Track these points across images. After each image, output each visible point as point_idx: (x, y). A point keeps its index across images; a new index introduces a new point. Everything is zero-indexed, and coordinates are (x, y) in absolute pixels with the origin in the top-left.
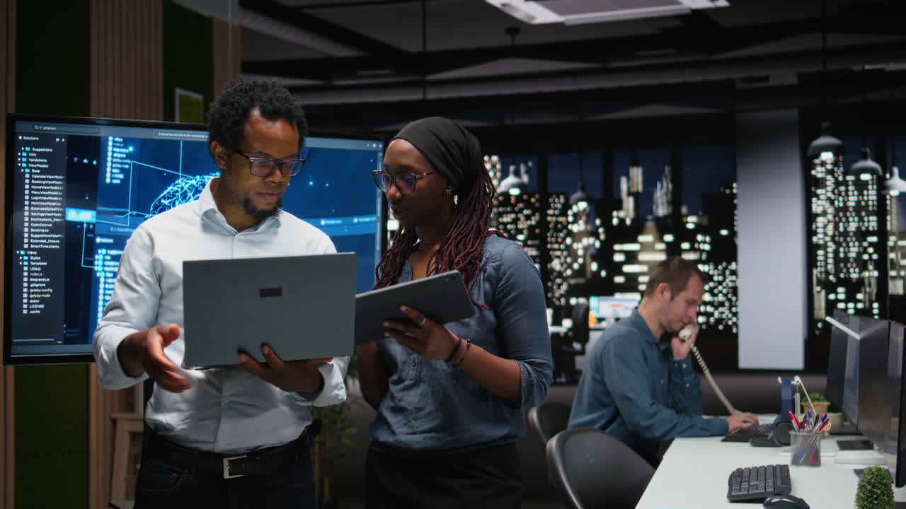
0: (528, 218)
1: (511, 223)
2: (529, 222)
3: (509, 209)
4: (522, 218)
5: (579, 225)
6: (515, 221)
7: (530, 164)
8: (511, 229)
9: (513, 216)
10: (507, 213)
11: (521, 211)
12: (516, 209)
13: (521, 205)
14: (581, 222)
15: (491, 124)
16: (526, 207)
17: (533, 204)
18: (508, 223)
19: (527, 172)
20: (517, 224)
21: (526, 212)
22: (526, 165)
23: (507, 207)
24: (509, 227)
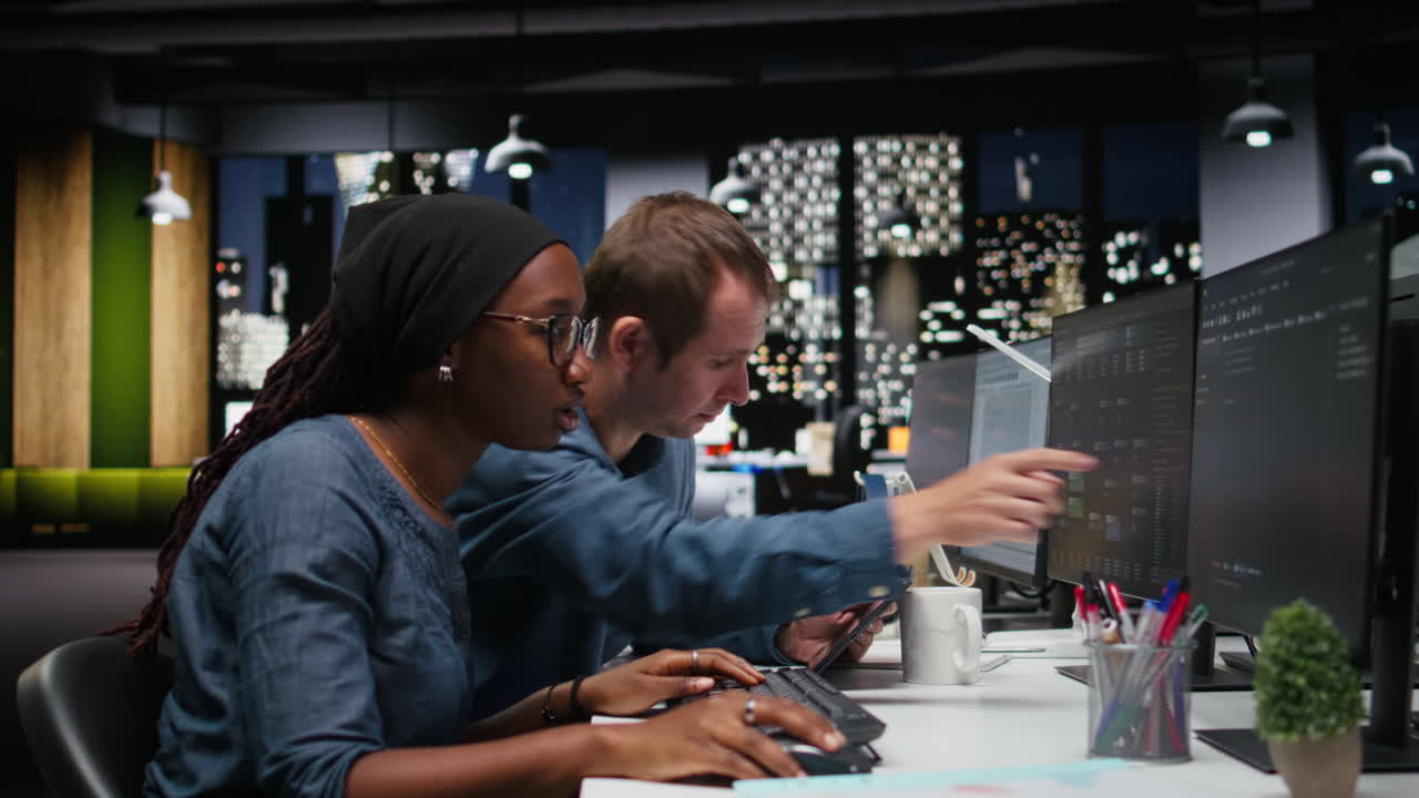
0: (1030, 257)
1: (999, 268)
2: (1032, 266)
3: (995, 242)
4: (1019, 258)
5: (1127, 269)
6: (1007, 264)
7: (1034, 159)
8: (999, 280)
9: (1002, 254)
10: (992, 249)
11: (1017, 245)
12: (1009, 241)
13: (1016, 235)
14: (1132, 265)
15: (725, 82)
16: (1027, 239)
17: (1041, 232)
18: (993, 268)
19: (1030, 173)
20: (1009, 270)
21: (1027, 247)
22: (1026, 159)
23: (991, 237)
24: (995, 275)
